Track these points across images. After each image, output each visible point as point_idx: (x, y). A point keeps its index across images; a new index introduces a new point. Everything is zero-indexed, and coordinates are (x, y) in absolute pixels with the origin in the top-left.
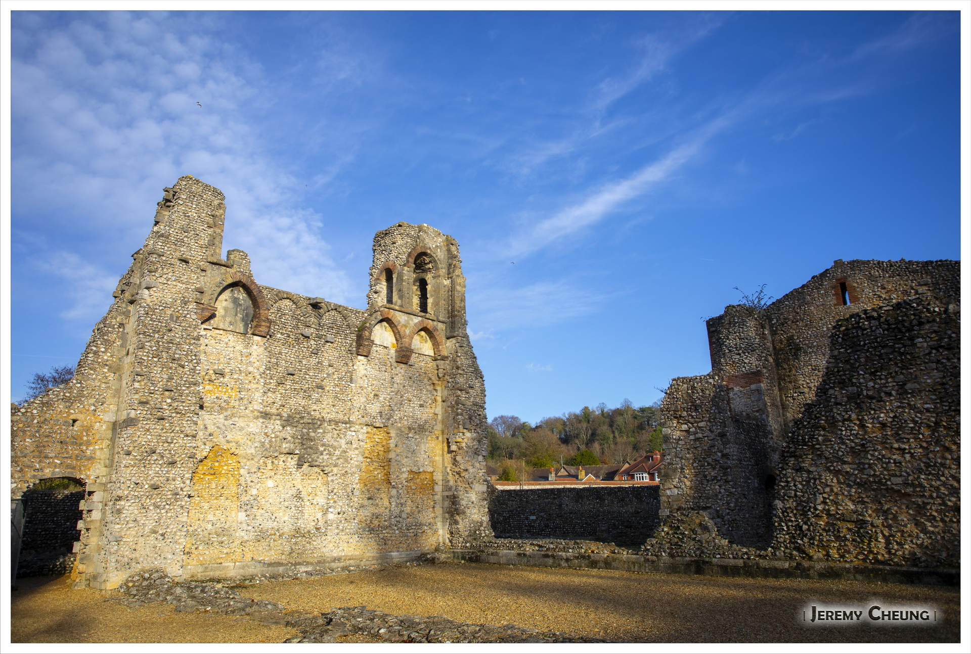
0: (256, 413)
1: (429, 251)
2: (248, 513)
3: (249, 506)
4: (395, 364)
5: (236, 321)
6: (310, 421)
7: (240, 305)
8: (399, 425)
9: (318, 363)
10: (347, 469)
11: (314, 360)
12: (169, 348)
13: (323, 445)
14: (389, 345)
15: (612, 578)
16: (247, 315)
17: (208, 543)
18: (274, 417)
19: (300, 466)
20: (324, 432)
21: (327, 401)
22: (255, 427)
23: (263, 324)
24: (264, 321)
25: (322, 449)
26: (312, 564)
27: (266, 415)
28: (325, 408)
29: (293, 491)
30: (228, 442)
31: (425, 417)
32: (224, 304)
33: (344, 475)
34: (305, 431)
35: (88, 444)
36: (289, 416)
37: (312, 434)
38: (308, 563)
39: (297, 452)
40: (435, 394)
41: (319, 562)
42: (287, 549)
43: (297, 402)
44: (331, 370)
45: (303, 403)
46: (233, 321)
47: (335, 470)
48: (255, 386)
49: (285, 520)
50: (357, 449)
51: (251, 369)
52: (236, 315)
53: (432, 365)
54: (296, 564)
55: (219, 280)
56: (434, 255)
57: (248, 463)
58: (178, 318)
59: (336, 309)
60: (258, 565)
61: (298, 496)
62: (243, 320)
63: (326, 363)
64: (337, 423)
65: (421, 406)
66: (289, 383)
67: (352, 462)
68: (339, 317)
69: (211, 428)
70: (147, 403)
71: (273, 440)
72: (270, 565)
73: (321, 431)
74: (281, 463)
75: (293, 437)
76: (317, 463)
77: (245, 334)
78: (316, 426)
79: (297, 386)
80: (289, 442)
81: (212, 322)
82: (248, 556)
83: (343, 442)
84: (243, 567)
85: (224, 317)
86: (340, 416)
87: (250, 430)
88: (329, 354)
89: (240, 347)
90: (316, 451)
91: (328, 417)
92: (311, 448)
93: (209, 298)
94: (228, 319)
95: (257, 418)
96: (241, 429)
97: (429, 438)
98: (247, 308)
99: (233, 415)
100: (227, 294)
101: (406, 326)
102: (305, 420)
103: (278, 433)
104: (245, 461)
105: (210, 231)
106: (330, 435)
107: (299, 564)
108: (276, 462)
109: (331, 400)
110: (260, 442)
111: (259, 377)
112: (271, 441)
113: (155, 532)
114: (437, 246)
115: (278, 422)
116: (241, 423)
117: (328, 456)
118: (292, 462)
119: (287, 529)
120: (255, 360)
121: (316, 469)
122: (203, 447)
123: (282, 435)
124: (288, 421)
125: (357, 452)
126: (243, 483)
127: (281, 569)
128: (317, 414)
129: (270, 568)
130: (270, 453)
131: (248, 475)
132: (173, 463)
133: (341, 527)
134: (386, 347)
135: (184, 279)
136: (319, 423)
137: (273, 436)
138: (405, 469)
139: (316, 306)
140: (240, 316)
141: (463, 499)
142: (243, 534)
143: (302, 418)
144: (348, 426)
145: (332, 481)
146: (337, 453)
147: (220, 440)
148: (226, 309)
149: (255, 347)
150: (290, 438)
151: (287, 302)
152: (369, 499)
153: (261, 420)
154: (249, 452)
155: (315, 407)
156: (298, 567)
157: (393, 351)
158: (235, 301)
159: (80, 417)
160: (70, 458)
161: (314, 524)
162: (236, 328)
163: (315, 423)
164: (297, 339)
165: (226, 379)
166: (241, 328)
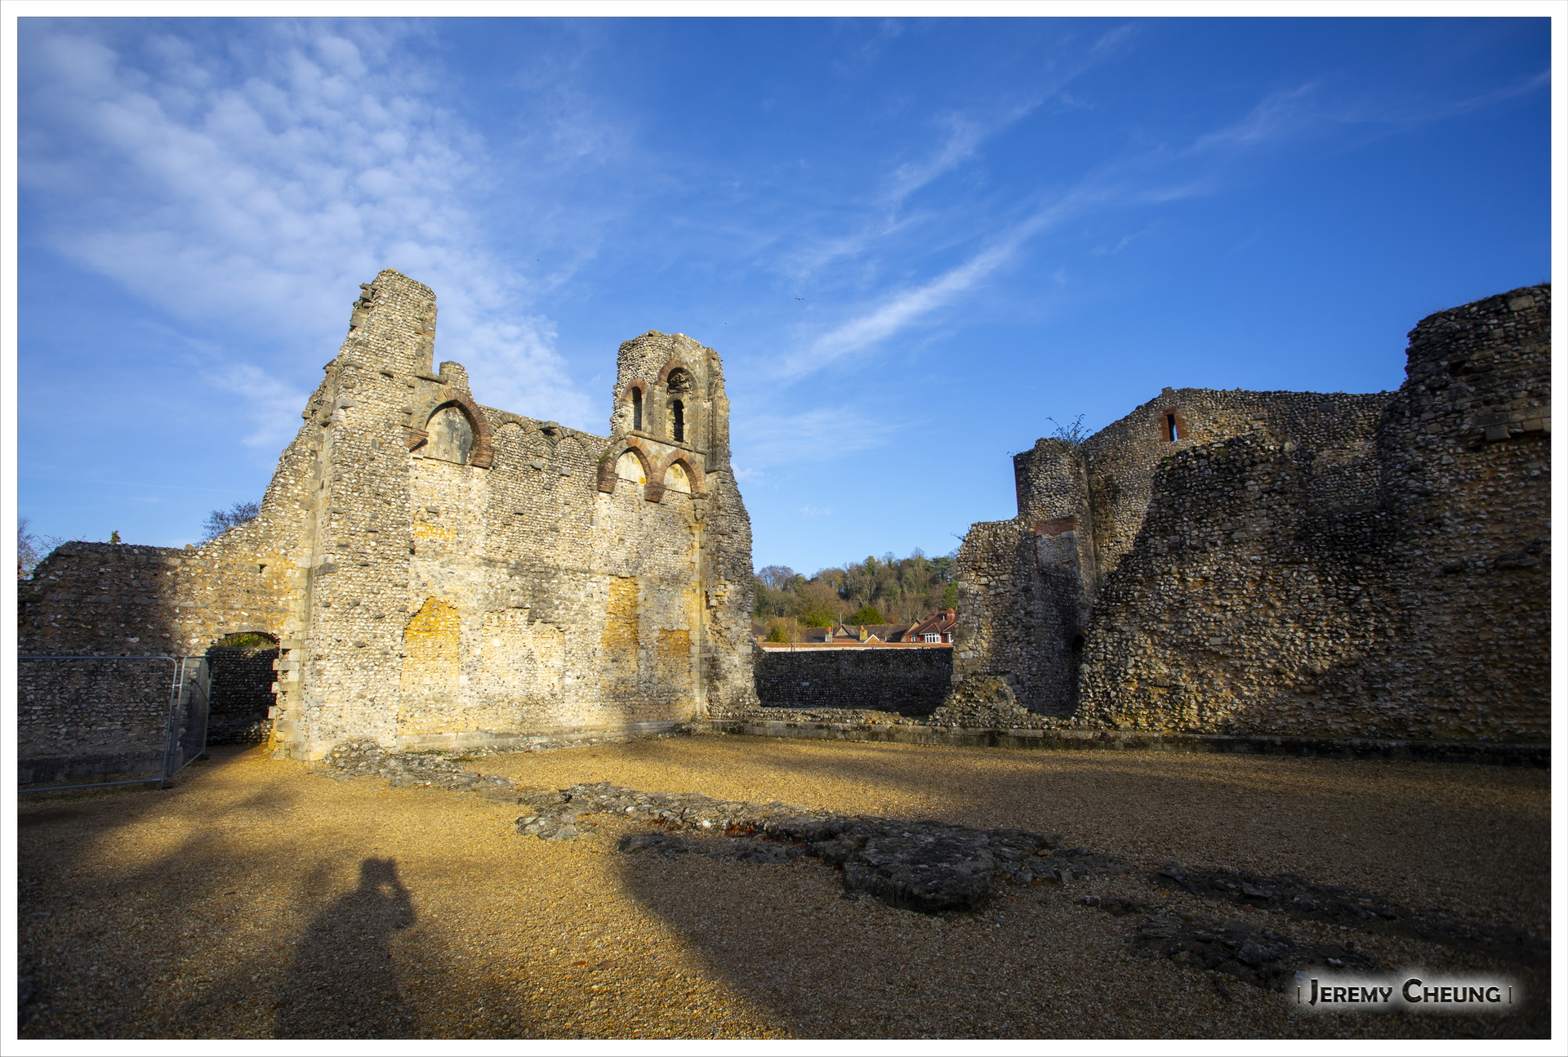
0: (478, 560)
1: (685, 367)
2: (471, 676)
3: (472, 668)
4: (645, 503)
5: (452, 449)
6: (543, 570)
7: (457, 429)
8: (649, 575)
9: (552, 500)
10: (587, 627)
11: (546, 498)
12: (372, 481)
13: (558, 598)
14: (637, 480)
15: (895, 751)
16: (465, 442)
17: (425, 710)
18: (499, 564)
19: (531, 622)
20: (560, 583)
21: (563, 545)
22: (478, 575)
23: (485, 452)
24: (486, 449)
25: (557, 602)
26: (547, 735)
27: (490, 562)
28: (560, 554)
29: (524, 652)
30: (445, 593)
31: (679, 566)
32: (437, 428)
33: (583, 633)
34: (536, 581)
35: (280, 593)
36: (518, 564)
37: (545, 585)
38: (542, 734)
39: (528, 605)
40: (692, 538)
41: (556, 733)
42: (518, 717)
43: (527, 547)
44: (567, 509)
45: (534, 548)
46: (448, 448)
47: (573, 627)
48: (475, 527)
49: (515, 685)
50: (598, 602)
51: (470, 507)
52: (452, 441)
53: (689, 504)
54: (528, 735)
55: (430, 398)
56: (692, 372)
57: (470, 618)
58: (381, 444)
59: (573, 435)
60: (483, 735)
61: (530, 658)
62: (460, 447)
63: (561, 501)
64: (574, 572)
65: (675, 553)
66: (516, 524)
67: (593, 618)
68: (576, 446)
69: (425, 577)
70: (347, 546)
71: (499, 591)
72: (498, 735)
73: (556, 581)
74: (509, 618)
75: (522, 588)
76: (552, 619)
77: (463, 465)
78: (550, 576)
79: (526, 528)
80: (518, 594)
81: (423, 449)
82: (473, 726)
83: (582, 594)
84: (467, 738)
85: (437, 444)
86: (579, 564)
87: (471, 579)
88: (565, 489)
89: (457, 480)
90: (550, 605)
91: (563, 565)
92: (544, 601)
93: (419, 420)
94: (442, 447)
95: (479, 565)
96: (461, 578)
97: (685, 591)
98: (465, 434)
99: (450, 562)
100: (440, 416)
101: (657, 458)
102: (537, 569)
103: (505, 584)
104: (466, 615)
105: (419, 339)
106: (566, 586)
107: (533, 735)
108: (503, 617)
109: (567, 545)
110: (483, 593)
111: (481, 516)
112: (496, 593)
113: (363, 697)
114: (695, 361)
115: (505, 570)
116: (460, 571)
117: (564, 611)
118: (522, 617)
119: (518, 695)
120: (476, 497)
121: (550, 626)
122: (415, 599)
123: (510, 585)
124: (517, 570)
125: (598, 606)
126: (464, 642)
127: (511, 741)
128: (551, 562)
129: (498, 740)
130: (495, 606)
131: (470, 633)
132: (381, 617)
133: (580, 694)
134: (633, 483)
135: (388, 396)
136: (553, 572)
137: (499, 586)
138: (656, 627)
139: (548, 431)
140: (456, 442)
141: (724, 662)
142: (466, 700)
143: (533, 566)
144: (588, 575)
145: (570, 640)
146: (575, 607)
147: (435, 591)
148: (439, 434)
149: (475, 480)
150: (519, 590)
151: (514, 427)
152: (613, 661)
153: (484, 568)
154: (470, 605)
155: (548, 553)
156: (531, 738)
157: (641, 488)
158: (450, 424)
159: (268, 561)
160: (259, 609)
161: (549, 689)
162: (452, 457)
163: (549, 573)
164: (526, 472)
165: (441, 519)
166: (458, 457)
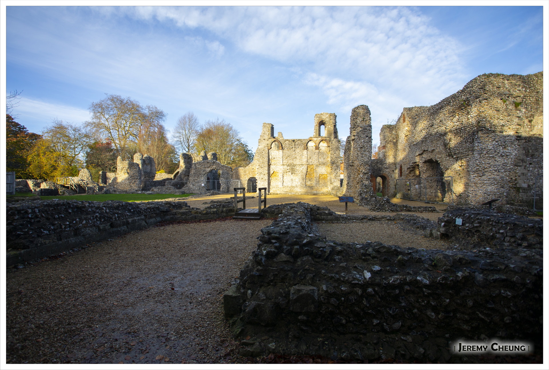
0: (281, 165)
1: (323, 120)
3: (281, 182)
4: (315, 150)
8: (316, 164)
10: (302, 174)
11: (294, 153)
13: (297, 170)
14: (313, 146)
19: (292, 174)
21: (297, 160)
22: (282, 167)
24: (281, 147)
27: (283, 165)
28: (297, 162)
29: (291, 179)
31: (325, 161)
33: (302, 176)
34: (292, 167)
37: (294, 168)
39: (291, 171)
40: (328, 155)
42: (289, 189)
44: (298, 154)
45: (292, 161)
46: (275, 148)
47: (300, 175)
48: (281, 160)
49: (289, 184)
53: (327, 148)
54: (291, 192)
55: (271, 141)
57: (280, 174)
59: (299, 140)
62: (277, 147)
63: (297, 152)
64: (299, 165)
65: (324, 159)
66: (288, 158)
67: (304, 173)
68: (300, 142)
69: (273, 168)
74: (288, 174)
76: (295, 173)
78: (295, 166)
79: (290, 158)
80: (289, 170)
81: (271, 149)
82: (282, 190)
83: (301, 169)
86: (301, 163)
87: (280, 168)
88: (298, 150)
89: (277, 153)
91: (297, 164)
92: (294, 170)
93: (269, 145)
97: (326, 166)
98: (278, 145)
101: (316, 141)
102: (292, 165)
106: (298, 167)
110: (283, 170)
111: (281, 158)
112: (285, 170)
114: (326, 118)
115: (286, 166)
116: (278, 167)
117: (298, 172)
118: (290, 173)
119: (290, 186)
120: (280, 155)
121: (295, 175)
122: (272, 172)
123: (287, 168)
124: (288, 166)
125: (305, 171)
128: (295, 164)
130: (285, 173)
131: (281, 176)
138: (318, 174)
139: (294, 141)
141: (332, 181)
142: (280, 186)
144: (302, 165)
145: (299, 177)
147: (275, 170)
148: (274, 146)
149: (280, 152)
151: (287, 142)
152: (309, 180)
154: (280, 172)
155: (294, 162)
158: (275, 144)
160: (254, 174)
161: (295, 185)
164: (290, 149)
165: (275, 159)
166: (277, 149)
